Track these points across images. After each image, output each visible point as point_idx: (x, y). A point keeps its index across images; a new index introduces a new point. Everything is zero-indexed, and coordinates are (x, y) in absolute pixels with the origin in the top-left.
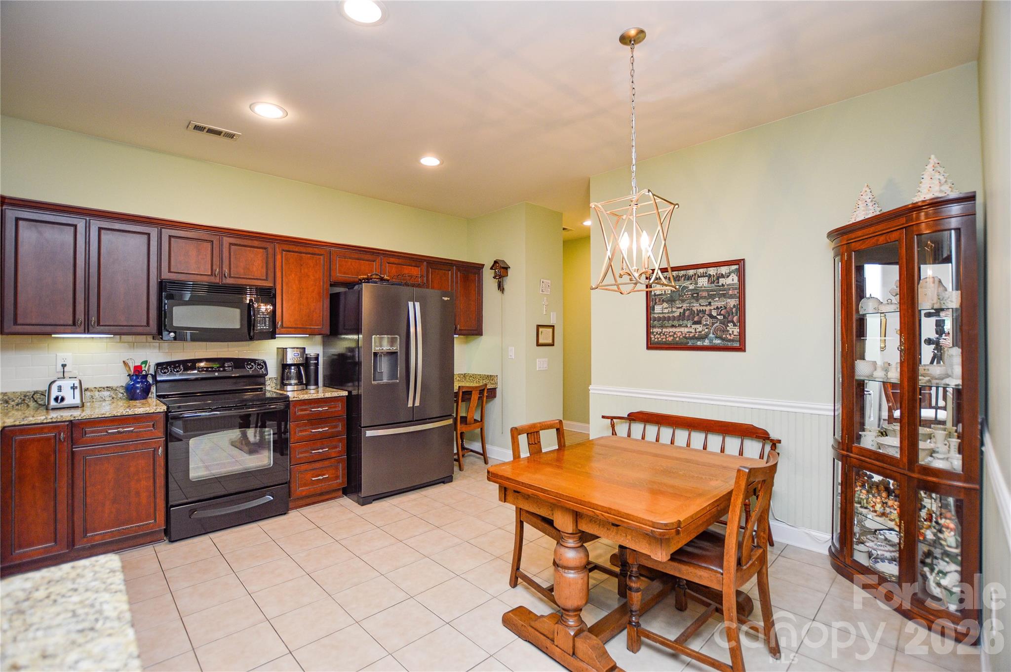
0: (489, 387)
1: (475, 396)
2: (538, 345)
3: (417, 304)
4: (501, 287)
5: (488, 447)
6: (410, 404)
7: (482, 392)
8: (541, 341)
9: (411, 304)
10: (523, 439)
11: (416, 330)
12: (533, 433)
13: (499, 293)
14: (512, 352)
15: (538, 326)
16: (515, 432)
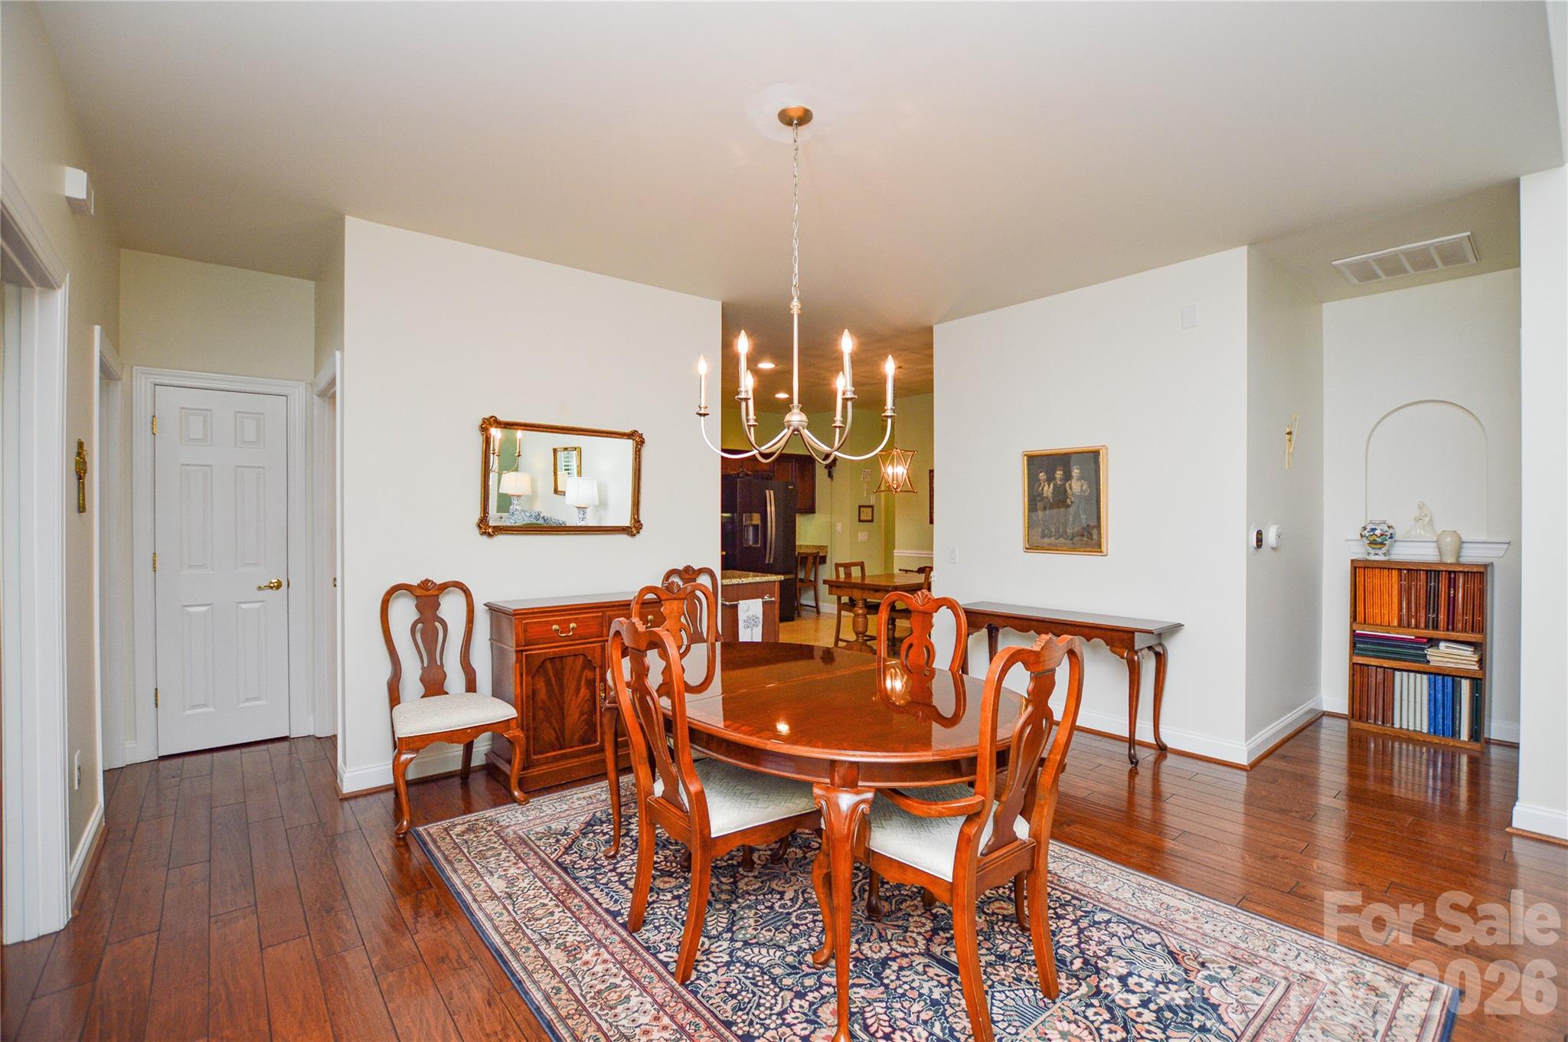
0: (821, 554)
1: (810, 560)
2: (860, 521)
3: (772, 492)
4: (830, 475)
5: (820, 604)
6: (767, 562)
7: (815, 558)
8: (862, 518)
9: (767, 492)
10: (841, 570)
11: (771, 509)
12: (847, 566)
13: (829, 479)
14: (839, 527)
15: (860, 507)
16: (837, 566)
